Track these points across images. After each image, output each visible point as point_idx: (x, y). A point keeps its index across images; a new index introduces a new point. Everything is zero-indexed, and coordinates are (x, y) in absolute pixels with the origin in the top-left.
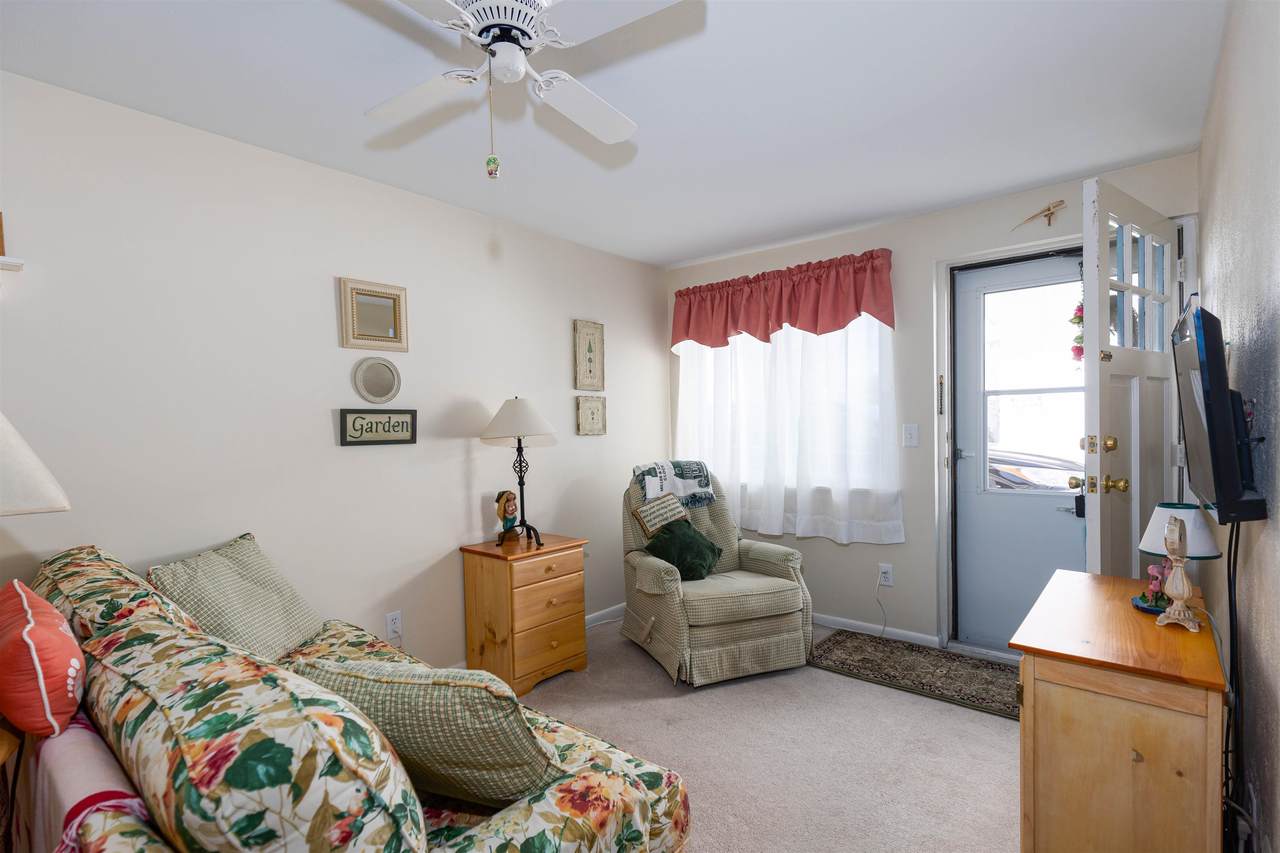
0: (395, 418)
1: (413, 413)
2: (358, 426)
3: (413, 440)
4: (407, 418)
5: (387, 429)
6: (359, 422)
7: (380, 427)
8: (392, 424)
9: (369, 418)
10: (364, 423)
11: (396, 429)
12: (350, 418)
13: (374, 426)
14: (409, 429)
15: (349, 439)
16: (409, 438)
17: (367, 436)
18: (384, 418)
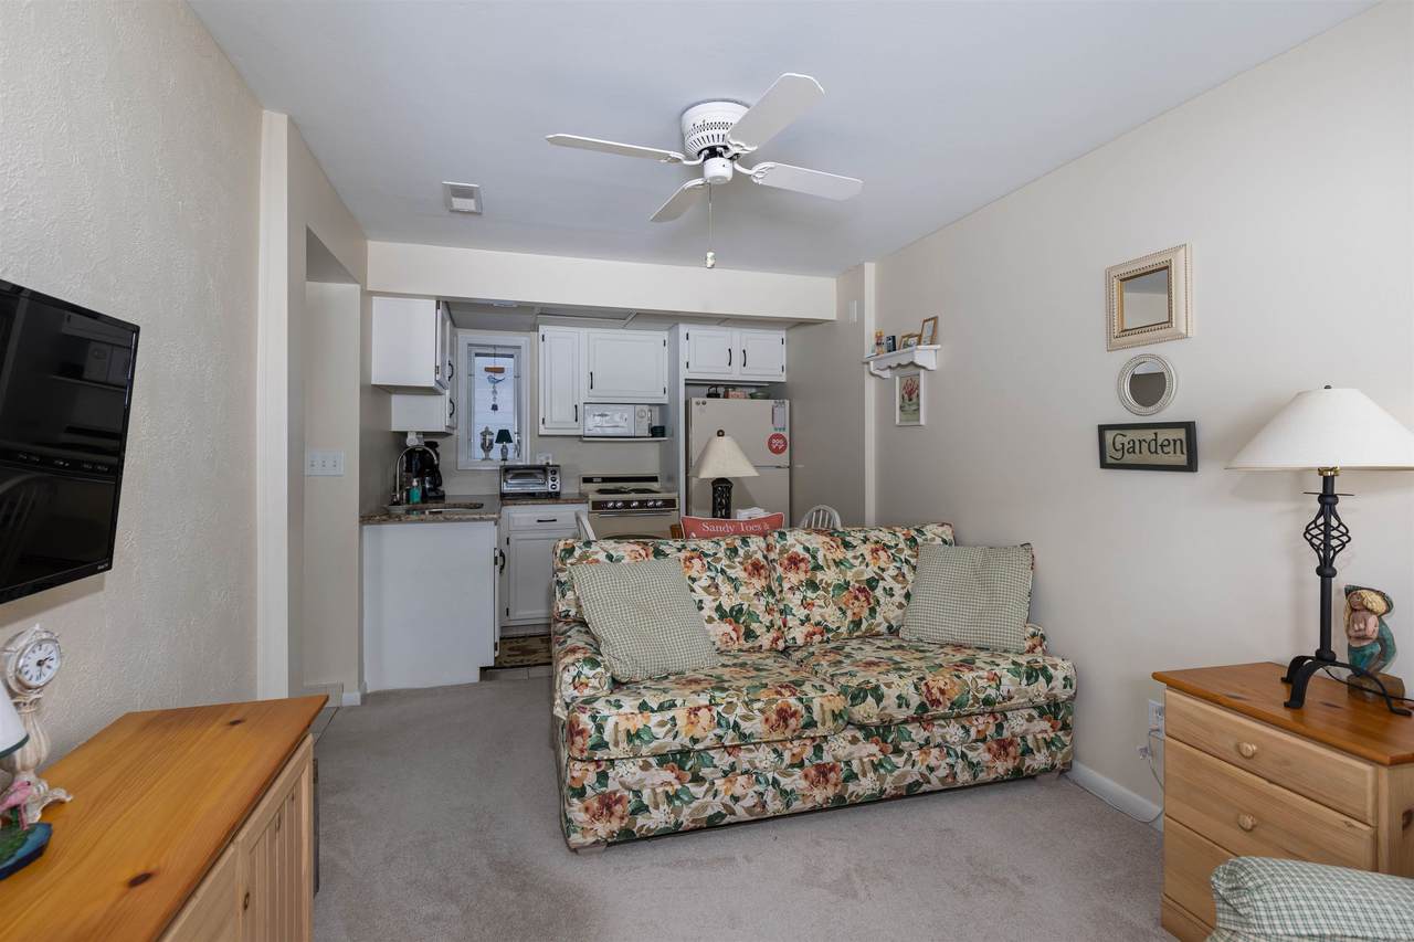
0: (1164, 435)
1: (1189, 427)
2: (1119, 446)
3: (1191, 466)
4: (1181, 434)
5: (1153, 449)
6: (1119, 439)
7: (1145, 445)
8: (1159, 443)
9: (1132, 435)
10: (1125, 440)
11: (1166, 449)
12: (1109, 435)
13: (1137, 443)
14: (1185, 451)
15: (1109, 460)
16: (1185, 463)
17: (1129, 458)
18: (1149, 435)
